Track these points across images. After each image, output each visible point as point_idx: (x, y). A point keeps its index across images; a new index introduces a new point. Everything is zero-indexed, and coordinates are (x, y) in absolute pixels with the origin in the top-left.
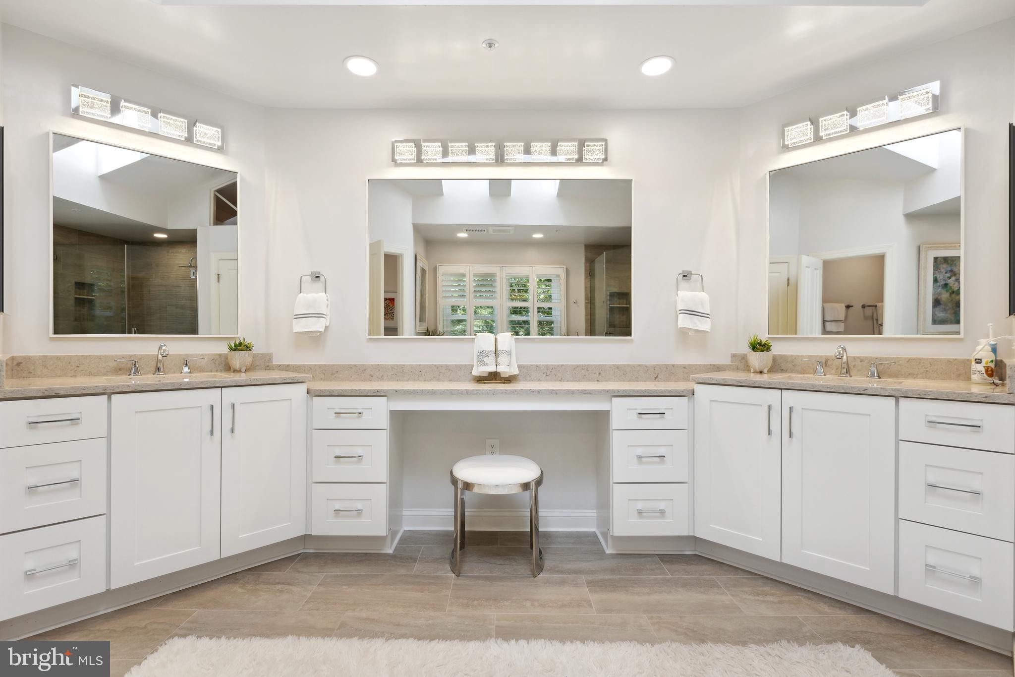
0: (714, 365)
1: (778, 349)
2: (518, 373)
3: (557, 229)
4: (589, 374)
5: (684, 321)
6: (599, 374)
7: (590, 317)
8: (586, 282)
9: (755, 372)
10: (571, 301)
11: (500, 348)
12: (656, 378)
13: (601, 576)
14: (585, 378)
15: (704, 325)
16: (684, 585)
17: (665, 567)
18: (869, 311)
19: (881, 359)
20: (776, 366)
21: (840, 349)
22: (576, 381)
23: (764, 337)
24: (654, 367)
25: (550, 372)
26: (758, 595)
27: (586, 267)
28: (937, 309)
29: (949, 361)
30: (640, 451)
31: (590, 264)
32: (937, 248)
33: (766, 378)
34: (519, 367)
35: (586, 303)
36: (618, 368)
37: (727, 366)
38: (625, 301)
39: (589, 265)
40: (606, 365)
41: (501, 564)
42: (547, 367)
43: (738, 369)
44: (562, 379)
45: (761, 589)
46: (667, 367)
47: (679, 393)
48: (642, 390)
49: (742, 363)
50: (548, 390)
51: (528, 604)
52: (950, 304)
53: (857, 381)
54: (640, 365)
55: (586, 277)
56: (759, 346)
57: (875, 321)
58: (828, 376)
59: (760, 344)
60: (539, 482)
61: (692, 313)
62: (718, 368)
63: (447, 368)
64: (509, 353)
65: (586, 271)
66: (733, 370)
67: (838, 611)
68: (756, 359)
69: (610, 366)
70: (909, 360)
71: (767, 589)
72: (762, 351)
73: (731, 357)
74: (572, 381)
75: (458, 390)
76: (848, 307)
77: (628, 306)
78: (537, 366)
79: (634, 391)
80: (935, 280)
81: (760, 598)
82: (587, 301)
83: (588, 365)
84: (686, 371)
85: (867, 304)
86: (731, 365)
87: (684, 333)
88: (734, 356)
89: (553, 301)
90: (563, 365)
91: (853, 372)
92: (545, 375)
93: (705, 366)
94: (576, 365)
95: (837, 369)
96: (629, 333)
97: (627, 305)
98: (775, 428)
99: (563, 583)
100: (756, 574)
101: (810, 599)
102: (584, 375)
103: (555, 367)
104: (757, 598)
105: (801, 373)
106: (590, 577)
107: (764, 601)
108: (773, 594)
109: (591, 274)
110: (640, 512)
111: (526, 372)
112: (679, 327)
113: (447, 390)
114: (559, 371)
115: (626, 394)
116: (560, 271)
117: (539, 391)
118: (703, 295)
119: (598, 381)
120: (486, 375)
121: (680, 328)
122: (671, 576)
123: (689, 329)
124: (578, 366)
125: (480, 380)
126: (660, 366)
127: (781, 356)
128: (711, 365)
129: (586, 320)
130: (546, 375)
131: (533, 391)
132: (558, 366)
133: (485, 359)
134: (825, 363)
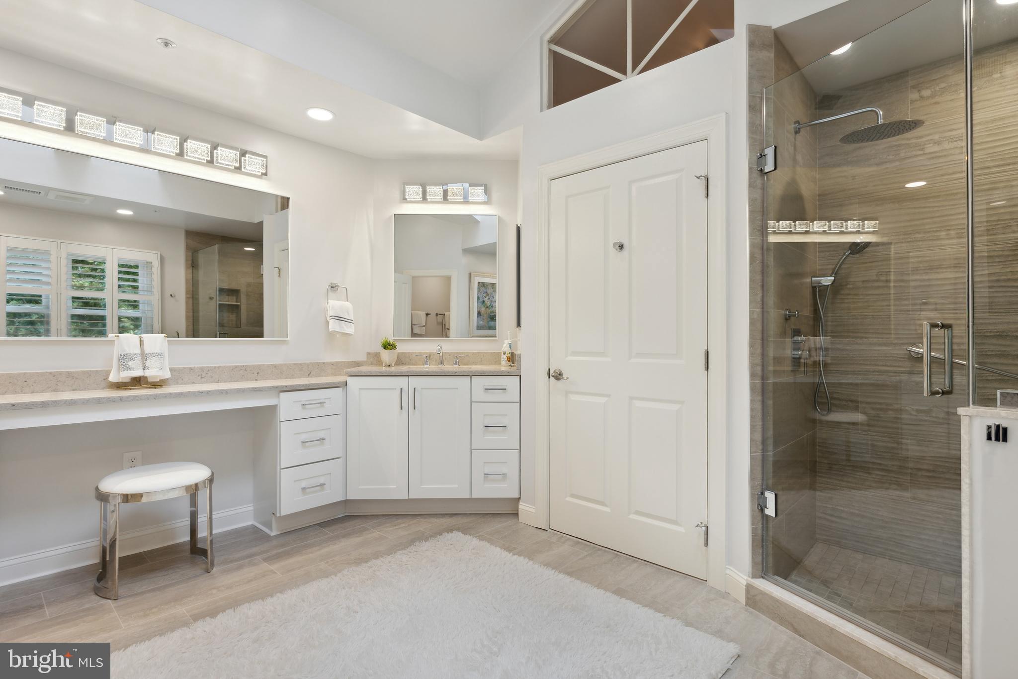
0: (355, 362)
1: (401, 348)
2: (170, 376)
3: (156, 209)
4: (247, 374)
5: (333, 325)
6: (258, 373)
7: (192, 314)
8: (186, 274)
9: (386, 366)
10: (167, 294)
11: (147, 350)
12: (309, 375)
13: (275, 552)
14: (243, 378)
15: (349, 329)
16: (344, 536)
17: (326, 530)
18: (440, 318)
19: (460, 353)
20: (400, 361)
21: (439, 347)
22: (234, 381)
23: (391, 339)
24: (308, 365)
25: (204, 374)
26: (395, 526)
27: (187, 256)
28: (479, 319)
29: (492, 353)
30: (304, 437)
31: (193, 253)
32: (479, 276)
33: (393, 369)
34: (171, 370)
35: (187, 298)
36: (275, 367)
37: (364, 362)
38: (235, 298)
39: (190, 254)
40: (264, 365)
41: (164, 575)
42: (202, 369)
43: (372, 364)
44: (219, 380)
45: (396, 522)
46: (318, 364)
47: (336, 385)
48: (306, 384)
49: (375, 358)
50: (218, 390)
51: (214, 591)
52: (485, 316)
53: (448, 367)
54: (295, 364)
55: (187, 268)
56: (388, 346)
57: (444, 326)
58: (431, 366)
59: (389, 344)
60: (211, 480)
61: (340, 319)
62: (358, 364)
63: (69, 375)
64: (160, 355)
65: (187, 260)
66: (369, 365)
67: (441, 519)
68: (386, 356)
69: (268, 366)
70: (474, 354)
71: (399, 521)
72: (391, 349)
73: (367, 355)
74: (230, 382)
75: (109, 398)
76: (427, 314)
77: (239, 304)
78: (191, 369)
79: (299, 385)
80: (478, 298)
81: (397, 527)
82: (188, 296)
83: (246, 366)
84: (337, 367)
85: (439, 313)
86: (367, 361)
87: (331, 335)
88: (369, 354)
89: (140, 293)
90: (220, 366)
91: (445, 362)
92: (200, 378)
93: (348, 362)
94: (234, 366)
95: (436, 361)
96: (260, 335)
97: (237, 302)
98: (405, 404)
99: (240, 568)
100: (390, 515)
101: (425, 518)
102: (243, 376)
103: (210, 369)
104: (395, 528)
105: (415, 365)
106: (265, 555)
107: (399, 528)
108: (404, 523)
109: (193, 264)
110: (304, 489)
111: (178, 375)
112: (330, 330)
113: (93, 398)
114: (216, 372)
115: (293, 389)
116: (153, 258)
117: (208, 392)
118: (347, 304)
119: (256, 380)
120: (128, 380)
121: (332, 331)
122: (332, 534)
123: (338, 332)
124: (236, 367)
125: (120, 386)
126: (312, 364)
127: (402, 353)
128: (353, 361)
129: (187, 317)
130: (202, 378)
131: (201, 392)
132: (215, 367)
133: (130, 363)
134: (428, 358)
